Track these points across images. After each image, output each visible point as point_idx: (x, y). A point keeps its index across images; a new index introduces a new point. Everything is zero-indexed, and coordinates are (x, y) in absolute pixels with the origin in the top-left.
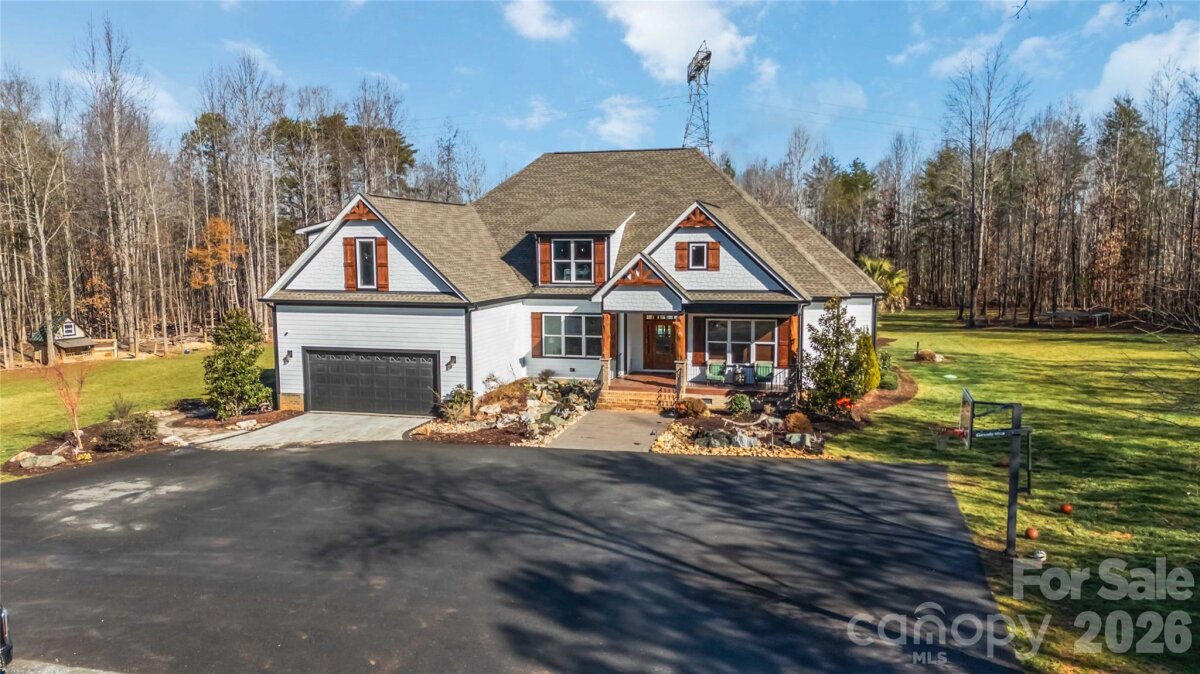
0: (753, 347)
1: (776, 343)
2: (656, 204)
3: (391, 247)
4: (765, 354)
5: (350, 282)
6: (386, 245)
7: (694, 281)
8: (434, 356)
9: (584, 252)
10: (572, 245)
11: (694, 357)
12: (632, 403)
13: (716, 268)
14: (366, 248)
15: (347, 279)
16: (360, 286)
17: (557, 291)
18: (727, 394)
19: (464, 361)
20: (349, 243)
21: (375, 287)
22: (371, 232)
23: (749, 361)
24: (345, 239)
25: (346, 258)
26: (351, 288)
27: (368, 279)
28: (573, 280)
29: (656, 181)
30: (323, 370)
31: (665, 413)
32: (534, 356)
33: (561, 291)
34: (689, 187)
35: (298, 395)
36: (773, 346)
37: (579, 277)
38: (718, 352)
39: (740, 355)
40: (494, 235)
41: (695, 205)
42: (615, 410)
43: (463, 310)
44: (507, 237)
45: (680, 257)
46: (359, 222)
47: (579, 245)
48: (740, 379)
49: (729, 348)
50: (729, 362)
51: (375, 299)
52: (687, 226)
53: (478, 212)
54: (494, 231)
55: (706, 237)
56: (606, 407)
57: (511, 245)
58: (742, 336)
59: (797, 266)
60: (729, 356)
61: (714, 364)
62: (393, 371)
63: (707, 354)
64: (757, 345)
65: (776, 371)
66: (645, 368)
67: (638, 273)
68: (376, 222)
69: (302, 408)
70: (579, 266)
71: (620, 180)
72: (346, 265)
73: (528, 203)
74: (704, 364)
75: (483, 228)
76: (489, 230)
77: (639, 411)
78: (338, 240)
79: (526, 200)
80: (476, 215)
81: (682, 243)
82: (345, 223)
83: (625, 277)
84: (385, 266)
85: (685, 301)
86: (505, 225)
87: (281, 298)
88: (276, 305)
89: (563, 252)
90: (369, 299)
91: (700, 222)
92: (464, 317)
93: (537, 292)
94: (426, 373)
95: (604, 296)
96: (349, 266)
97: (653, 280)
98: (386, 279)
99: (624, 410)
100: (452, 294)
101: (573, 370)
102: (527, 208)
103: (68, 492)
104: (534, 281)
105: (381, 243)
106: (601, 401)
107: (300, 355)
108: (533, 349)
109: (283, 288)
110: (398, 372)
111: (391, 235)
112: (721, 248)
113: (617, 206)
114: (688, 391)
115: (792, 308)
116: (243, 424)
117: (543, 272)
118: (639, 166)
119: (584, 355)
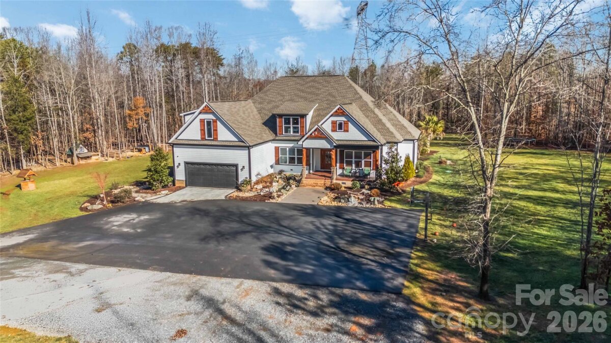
0: (363, 162)
1: (372, 160)
2: (327, 100)
3: (218, 122)
4: (368, 164)
5: (203, 137)
6: (216, 122)
7: (338, 136)
8: (236, 166)
9: (296, 122)
10: (291, 119)
11: (340, 166)
12: (314, 184)
13: (347, 131)
14: (209, 123)
15: (201, 135)
16: (207, 138)
17: (285, 138)
18: (352, 181)
19: (248, 168)
20: (202, 121)
21: (212, 138)
22: (210, 117)
23: (361, 167)
24: (200, 119)
25: (201, 127)
26: (203, 139)
27: (210, 135)
28: (292, 133)
29: (327, 90)
30: (192, 171)
31: (327, 188)
32: (276, 164)
33: (287, 138)
34: (340, 93)
35: (183, 180)
36: (371, 161)
37: (294, 132)
38: (349, 163)
39: (358, 164)
40: (260, 113)
41: (339, 106)
42: (307, 187)
43: (247, 148)
44: (265, 114)
45: (333, 127)
46: (206, 113)
47: (294, 119)
48: (358, 174)
49: (353, 162)
50: (354, 168)
51: (213, 144)
52: (336, 114)
53: (253, 103)
54: (260, 111)
55: (343, 119)
56: (304, 186)
57: (267, 118)
58: (358, 156)
59: (382, 129)
60: (354, 165)
61: (348, 168)
62: (220, 172)
63: (345, 164)
64: (365, 161)
65: (372, 171)
66: (321, 169)
67: (316, 133)
68: (213, 113)
69: (184, 186)
70: (294, 128)
71: (312, 90)
72: (201, 130)
73: (273, 99)
74: (344, 168)
75: (255, 110)
76: (258, 111)
77: (316, 187)
78: (198, 120)
79: (273, 98)
80: (252, 104)
81: (334, 121)
82: (200, 113)
83: (311, 134)
84: (217, 130)
85: (335, 144)
86: (264, 109)
87: (176, 143)
88: (173, 145)
89: (287, 122)
90: (210, 144)
91: (341, 113)
92: (247, 151)
93: (277, 138)
94: (233, 172)
95: (303, 142)
96: (202, 130)
97: (322, 136)
98: (217, 136)
99: (311, 187)
100: (243, 142)
101: (292, 170)
102: (273, 101)
103: (109, 218)
104: (276, 134)
105: (215, 122)
106: (302, 183)
107: (184, 165)
108: (276, 161)
109: (176, 139)
110: (222, 172)
111: (218, 118)
112: (349, 123)
113: (310, 101)
114: (337, 179)
115: (377, 147)
116: (163, 192)
117: (280, 129)
118: (320, 83)
119: (296, 164)
